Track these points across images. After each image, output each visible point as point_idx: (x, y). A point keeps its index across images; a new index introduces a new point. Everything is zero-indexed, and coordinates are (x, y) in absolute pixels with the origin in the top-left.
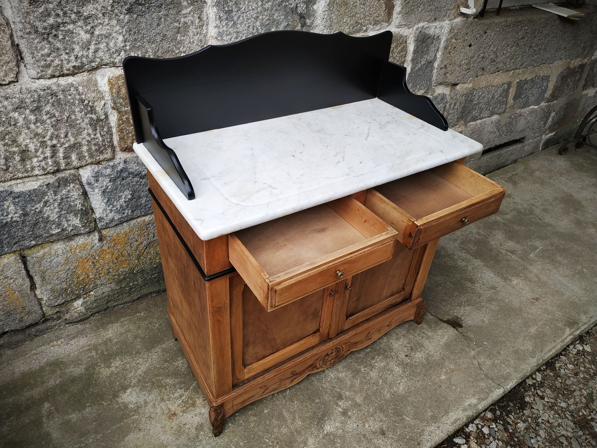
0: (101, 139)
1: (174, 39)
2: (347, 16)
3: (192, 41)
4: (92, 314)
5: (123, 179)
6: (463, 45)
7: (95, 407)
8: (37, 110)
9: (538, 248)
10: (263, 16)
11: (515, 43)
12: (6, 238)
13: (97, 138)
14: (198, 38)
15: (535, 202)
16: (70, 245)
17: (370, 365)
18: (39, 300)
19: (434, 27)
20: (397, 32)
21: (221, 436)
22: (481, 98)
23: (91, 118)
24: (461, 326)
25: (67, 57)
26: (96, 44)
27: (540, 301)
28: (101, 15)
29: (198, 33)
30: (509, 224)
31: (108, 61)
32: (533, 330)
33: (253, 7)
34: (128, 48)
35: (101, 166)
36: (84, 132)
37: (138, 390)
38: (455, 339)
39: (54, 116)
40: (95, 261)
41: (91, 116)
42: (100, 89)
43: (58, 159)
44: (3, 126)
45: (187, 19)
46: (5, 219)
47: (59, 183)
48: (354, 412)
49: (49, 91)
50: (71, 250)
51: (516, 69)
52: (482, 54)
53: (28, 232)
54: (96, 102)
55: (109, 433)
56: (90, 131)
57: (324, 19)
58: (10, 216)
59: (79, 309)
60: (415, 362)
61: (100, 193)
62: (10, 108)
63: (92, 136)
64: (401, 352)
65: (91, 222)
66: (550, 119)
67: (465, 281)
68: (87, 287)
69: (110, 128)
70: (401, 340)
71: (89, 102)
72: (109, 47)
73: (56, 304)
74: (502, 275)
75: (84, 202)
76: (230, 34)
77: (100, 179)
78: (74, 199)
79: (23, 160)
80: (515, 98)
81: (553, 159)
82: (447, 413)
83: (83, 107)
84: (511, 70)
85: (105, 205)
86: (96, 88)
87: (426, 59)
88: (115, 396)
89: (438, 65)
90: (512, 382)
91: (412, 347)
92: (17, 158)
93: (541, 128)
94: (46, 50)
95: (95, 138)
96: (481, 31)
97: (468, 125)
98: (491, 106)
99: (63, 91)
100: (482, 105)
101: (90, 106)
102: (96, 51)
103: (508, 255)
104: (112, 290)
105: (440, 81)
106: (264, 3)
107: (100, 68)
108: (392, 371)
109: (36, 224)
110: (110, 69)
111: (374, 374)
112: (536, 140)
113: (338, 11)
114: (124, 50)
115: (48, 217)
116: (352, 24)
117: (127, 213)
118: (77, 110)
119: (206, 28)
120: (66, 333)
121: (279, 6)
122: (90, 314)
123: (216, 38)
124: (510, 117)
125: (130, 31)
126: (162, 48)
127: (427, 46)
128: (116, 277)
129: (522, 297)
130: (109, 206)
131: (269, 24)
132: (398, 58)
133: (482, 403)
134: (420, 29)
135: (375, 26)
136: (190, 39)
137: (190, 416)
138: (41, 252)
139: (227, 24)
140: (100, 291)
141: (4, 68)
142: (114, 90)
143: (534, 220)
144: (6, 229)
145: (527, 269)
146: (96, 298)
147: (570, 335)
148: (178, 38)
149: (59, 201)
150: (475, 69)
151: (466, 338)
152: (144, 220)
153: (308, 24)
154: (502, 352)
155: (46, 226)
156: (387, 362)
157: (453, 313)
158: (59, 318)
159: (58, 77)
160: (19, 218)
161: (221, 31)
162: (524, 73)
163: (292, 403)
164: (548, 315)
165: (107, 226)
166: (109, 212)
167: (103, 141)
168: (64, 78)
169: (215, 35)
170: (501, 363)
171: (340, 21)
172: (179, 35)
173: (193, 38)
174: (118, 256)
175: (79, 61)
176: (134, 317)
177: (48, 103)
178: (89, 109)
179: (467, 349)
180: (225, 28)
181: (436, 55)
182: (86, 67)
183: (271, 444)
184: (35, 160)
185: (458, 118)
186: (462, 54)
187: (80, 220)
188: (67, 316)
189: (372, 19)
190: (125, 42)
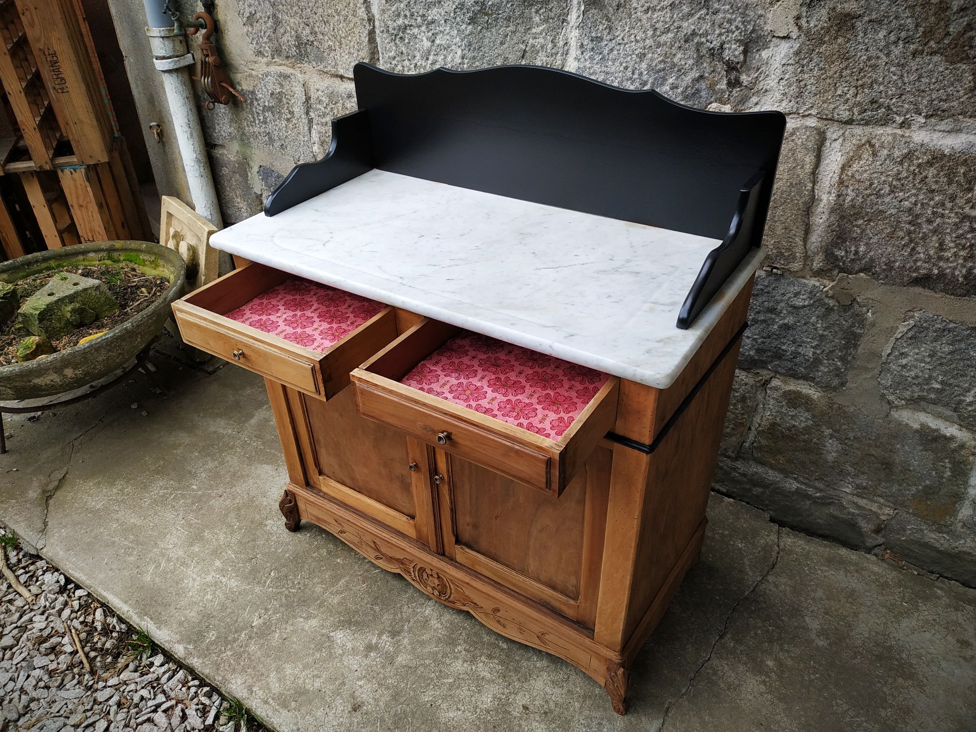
2: (847, 84)
10: (653, 53)
17: (474, 657)
21: (291, 533)
26: (434, 55)
28: (443, 22)
33: (638, 38)
45: (537, 40)
48: (378, 660)
55: (265, 452)
57: (782, 79)
64: (528, 696)
91: (551, 712)
106: (658, 33)
108: (479, 692)
111: (459, 666)
113: (821, 69)
116: (860, 104)
121: (686, 41)
125: (469, 46)
131: (664, 69)
139: (592, 58)
153: (745, 83)
156: (493, 681)
161: (581, 66)
163: (361, 582)
171: (826, 91)
180: (588, 63)
189: (925, 102)
190: (463, 58)
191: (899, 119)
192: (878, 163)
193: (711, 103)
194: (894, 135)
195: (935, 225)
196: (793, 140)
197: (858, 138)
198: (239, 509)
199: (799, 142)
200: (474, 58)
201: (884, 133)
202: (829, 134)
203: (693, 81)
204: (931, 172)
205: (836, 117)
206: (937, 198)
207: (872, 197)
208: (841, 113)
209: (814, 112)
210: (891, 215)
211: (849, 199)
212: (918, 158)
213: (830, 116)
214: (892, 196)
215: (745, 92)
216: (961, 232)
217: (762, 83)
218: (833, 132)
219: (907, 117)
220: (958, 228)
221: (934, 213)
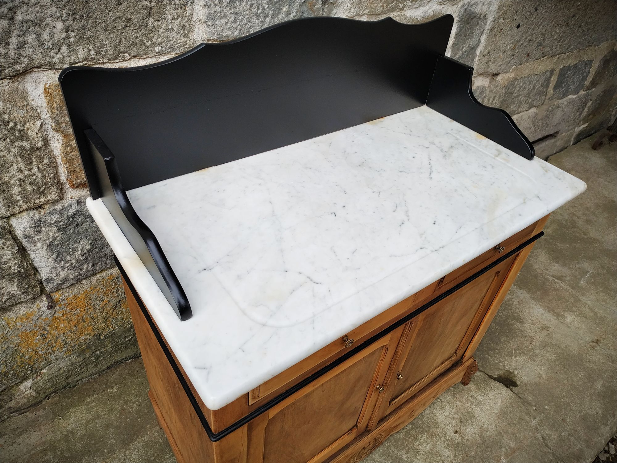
0: (39, 175)
1: (143, 25)
3: (170, 27)
4: (47, 396)
5: (77, 225)
6: (511, 26)
9: (586, 272)
11: (565, 22)
13: (33, 175)
14: (180, 23)
15: (576, 211)
16: (6, 318)
17: (414, 449)
19: (481, 4)
20: (439, 11)
22: (521, 89)
23: (22, 147)
24: (515, 385)
27: (601, 344)
29: (178, 16)
30: (551, 241)
31: (42, 62)
32: (599, 386)
34: (72, 40)
35: (43, 212)
36: (12, 167)
38: (511, 404)
40: (45, 333)
41: (21, 144)
42: (33, 103)
50: (8, 324)
51: (562, 53)
52: (529, 37)
54: (28, 124)
56: (22, 165)
59: (27, 393)
60: (468, 440)
61: (45, 248)
63: (26, 173)
64: (449, 427)
65: (35, 286)
66: (586, 109)
67: (512, 320)
68: (36, 366)
69: (52, 159)
70: (447, 409)
71: (16, 124)
72: (42, 40)
74: (553, 311)
75: (22, 262)
76: (226, 16)
77: (43, 229)
78: (5, 260)
80: (556, 88)
81: (587, 155)
83: (6, 132)
84: (556, 55)
85: (53, 262)
86: (25, 103)
87: (469, 45)
89: (481, 52)
91: (460, 419)
93: (576, 120)
95: (30, 175)
96: (531, 8)
98: (530, 98)
100: (521, 98)
101: (19, 130)
102: (21, 46)
103: (555, 282)
104: (72, 364)
105: (480, 71)
107: (30, 72)
110: (46, 73)
112: (569, 133)
114: (66, 44)
117: (87, 268)
119: (190, 8)
120: (12, 427)
122: (43, 396)
123: (205, 22)
124: (547, 110)
125: (73, 14)
126: (126, 39)
127: (471, 28)
128: (77, 347)
129: (579, 340)
130: (59, 263)
134: (466, 7)
135: (413, 3)
136: (167, 24)
140: (56, 368)
143: (578, 234)
145: (580, 300)
146: (50, 376)
148: (150, 23)
150: (519, 56)
151: (524, 401)
152: (111, 274)
154: (568, 420)
156: (434, 444)
157: (504, 366)
158: (1, 407)
161: (213, 12)
162: (568, 57)
164: (613, 364)
165: (59, 288)
166: (60, 270)
167: (44, 177)
169: (204, 19)
170: (569, 435)
172: (151, 20)
173: (172, 23)
174: (77, 322)
176: (104, 396)
178: (17, 134)
179: (527, 418)
180: (217, 7)
181: (480, 39)
182: (7, 71)
186: (508, 38)
187: (17, 286)
188: (12, 404)
190: (67, 31)
191: (401, 6)
194: (398, 15)
200: (83, 27)
203: (300, 6)
208: (379, 9)
209: (366, 12)
215: (331, 6)
219: (405, 3)
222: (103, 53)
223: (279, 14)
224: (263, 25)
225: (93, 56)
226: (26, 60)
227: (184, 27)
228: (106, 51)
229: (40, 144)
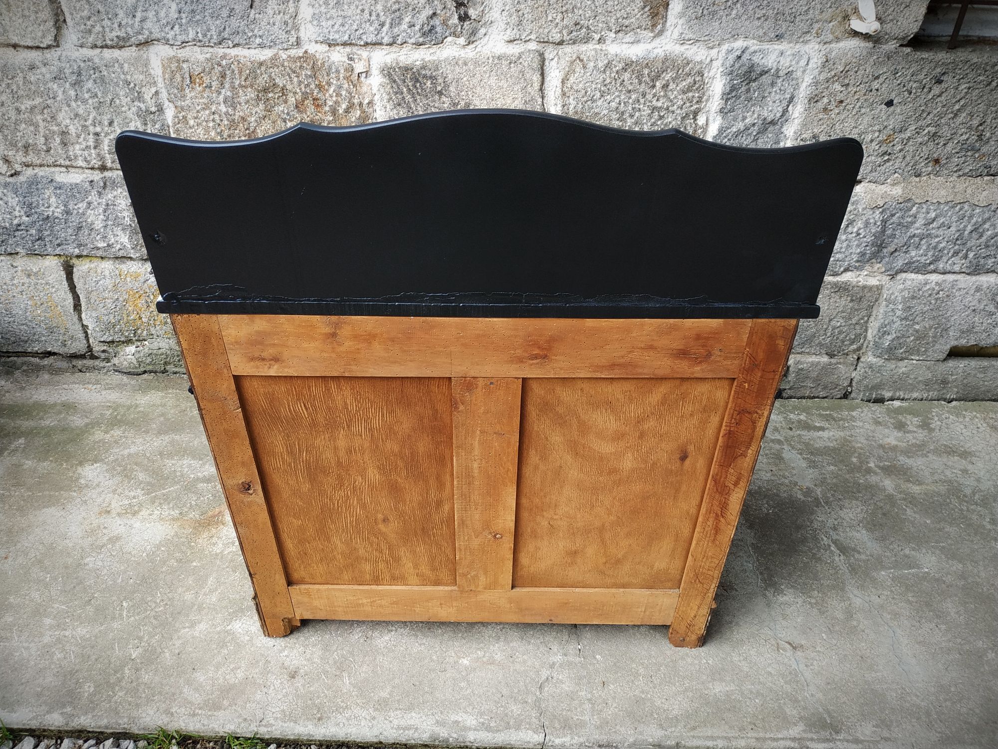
1: (245, 16)
2: (555, 11)
3: (271, 22)
4: (145, 371)
6: (867, 100)
7: (54, 465)
8: (77, 84)
12: (48, 235)
14: (281, 18)
16: (119, 268)
18: (84, 328)
19: (776, 53)
20: (677, 52)
22: (935, 225)
23: (139, 107)
25: (109, 24)
29: (280, 12)
31: (159, 36)
32: (718, 689)
36: (130, 124)
37: (104, 469)
39: (96, 95)
40: (149, 300)
41: (139, 104)
42: (151, 71)
43: (102, 152)
44: (42, 97)
46: (47, 211)
47: (105, 184)
49: (90, 64)
50: (120, 275)
52: (930, 128)
53: (71, 235)
54: (145, 88)
55: (37, 496)
56: (138, 124)
57: (503, 10)
58: (51, 209)
59: (129, 357)
62: (48, 76)
68: (139, 331)
71: (136, 85)
72: (159, 17)
73: (102, 340)
76: (331, 18)
79: (64, 144)
82: (410, 708)
83: (128, 91)
86: (146, 70)
87: (760, 115)
88: (81, 464)
89: (795, 133)
90: (572, 738)
92: (57, 139)
94: (86, 12)
96: (922, 77)
97: (899, 277)
99: (106, 66)
100: (940, 242)
101: (137, 92)
102: (143, 20)
103: (828, 549)
104: (171, 349)
107: (151, 44)
109: (80, 228)
110: (163, 47)
114: (178, 24)
115: (92, 224)
116: (567, 27)
118: (121, 93)
119: (294, 5)
120: (107, 380)
122: (142, 369)
123: (310, 22)
126: (229, 27)
127: (761, 89)
131: (399, 10)
132: (680, 103)
133: (481, 732)
134: (739, 53)
135: (620, 35)
136: (269, 18)
137: (119, 522)
138: (87, 266)
139: (326, 3)
140: (156, 344)
141: (42, 27)
142: (167, 76)
143: (975, 517)
144: (49, 225)
145: (842, 589)
146: (150, 352)
147: (794, 739)
148: (252, 15)
149: (104, 207)
150: (908, 158)
151: (575, 632)
153: (473, 17)
154: (612, 687)
155: (90, 235)
158: (108, 360)
159: (102, 47)
160: (61, 215)
161: (317, 12)
164: (787, 683)
168: (110, 51)
169: (309, 18)
171: (540, 18)
172: (253, 12)
173: (273, 17)
175: (123, 30)
177: (89, 79)
178: (136, 94)
179: (555, 648)
180: (323, 8)
181: (785, 112)
182: (133, 39)
183: (158, 601)
184: (77, 147)
185: (863, 254)
186: (866, 120)
188: (117, 361)
189: (613, 20)
190: (180, 12)
191: (597, 37)
192: (588, 74)
193: (446, 37)
194: (595, 50)
195: (635, 118)
196: (521, 63)
197: (570, 55)
198: (40, 562)
199: (526, 64)
200: (193, 11)
201: (588, 49)
202: (546, 55)
203: (427, 18)
204: (626, 76)
205: (551, 39)
206: (633, 97)
207: (589, 103)
208: (554, 35)
209: (533, 37)
210: (605, 115)
211: (572, 107)
212: (616, 66)
213: (546, 40)
214: (602, 99)
215: (474, 24)
216: (653, 120)
217: (487, 16)
218: (550, 52)
219: (602, 34)
220: (651, 118)
221: (633, 109)
222: (209, 36)
223: (399, 24)
224: (378, 33)
225: (201, 38)
226: (147, 32)
227: (286, 23)
228: (211, 35)
229: (153, 109)
